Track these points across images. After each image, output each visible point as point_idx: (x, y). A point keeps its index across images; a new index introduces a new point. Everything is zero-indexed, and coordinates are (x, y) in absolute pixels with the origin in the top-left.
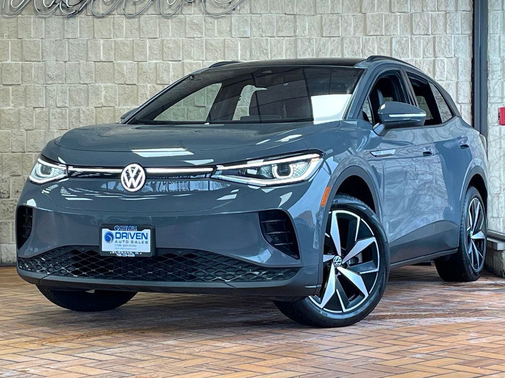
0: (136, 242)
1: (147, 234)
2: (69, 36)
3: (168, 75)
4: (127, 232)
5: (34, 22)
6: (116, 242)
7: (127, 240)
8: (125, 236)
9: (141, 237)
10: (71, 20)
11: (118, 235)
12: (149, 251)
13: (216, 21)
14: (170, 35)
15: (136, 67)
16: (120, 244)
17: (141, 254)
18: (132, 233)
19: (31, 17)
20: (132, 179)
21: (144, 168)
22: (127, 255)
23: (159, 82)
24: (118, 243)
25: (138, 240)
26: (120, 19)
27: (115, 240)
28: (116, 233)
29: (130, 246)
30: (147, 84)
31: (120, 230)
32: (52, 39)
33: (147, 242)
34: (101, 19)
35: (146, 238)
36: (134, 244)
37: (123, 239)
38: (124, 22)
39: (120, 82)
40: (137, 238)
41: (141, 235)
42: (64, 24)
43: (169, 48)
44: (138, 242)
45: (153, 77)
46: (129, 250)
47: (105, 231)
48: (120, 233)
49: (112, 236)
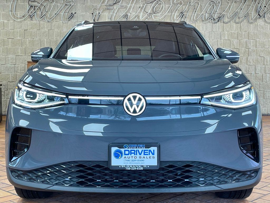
0: (144, 157)
1: (154, 150)
2: (215, 30)
3: (251, 45)
4: (135, 149)
5: (202, 25)
6: (125, 157)
7: (136, 156)
8: (134, 153)
9: (148, 153)
10: (215, 24)
11: (127, 152)
12: (156, 165)
13: (269, 25)
14: (252, 30)
15: (239, 42)
16: (128, 159)
17: (148, 167)
18: (140, 150)
19: (200, 23)
20: (135, 106)
21: (144, 96)
22: (135, 169)
23: (247, 48)
24: (127, 159)
25: (145, 156)
26: (233, 24)
27: (124, 156)
28: (125, 151)
29: (138, 160)
30: (242, 48)
31: (128, 148)
32: (208, 31)
33: (154, 158)
34: (226, 24)
35: (153, 154)
36: (142, 159)
37: (132, 156)
38: (235, 25)
39: (233, 48)
40: (144, 154)
41: (148, 151)
42: (212, 26)
43: (251, 35)
44: (146, 157)
45: (245, 46)
46: (138, 165)
47: (114, 149)
48: (128, 151)
49: (121, 153)
